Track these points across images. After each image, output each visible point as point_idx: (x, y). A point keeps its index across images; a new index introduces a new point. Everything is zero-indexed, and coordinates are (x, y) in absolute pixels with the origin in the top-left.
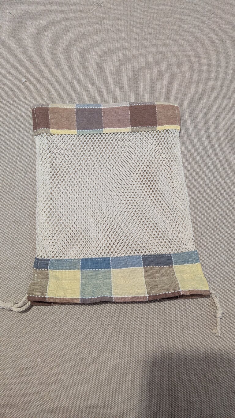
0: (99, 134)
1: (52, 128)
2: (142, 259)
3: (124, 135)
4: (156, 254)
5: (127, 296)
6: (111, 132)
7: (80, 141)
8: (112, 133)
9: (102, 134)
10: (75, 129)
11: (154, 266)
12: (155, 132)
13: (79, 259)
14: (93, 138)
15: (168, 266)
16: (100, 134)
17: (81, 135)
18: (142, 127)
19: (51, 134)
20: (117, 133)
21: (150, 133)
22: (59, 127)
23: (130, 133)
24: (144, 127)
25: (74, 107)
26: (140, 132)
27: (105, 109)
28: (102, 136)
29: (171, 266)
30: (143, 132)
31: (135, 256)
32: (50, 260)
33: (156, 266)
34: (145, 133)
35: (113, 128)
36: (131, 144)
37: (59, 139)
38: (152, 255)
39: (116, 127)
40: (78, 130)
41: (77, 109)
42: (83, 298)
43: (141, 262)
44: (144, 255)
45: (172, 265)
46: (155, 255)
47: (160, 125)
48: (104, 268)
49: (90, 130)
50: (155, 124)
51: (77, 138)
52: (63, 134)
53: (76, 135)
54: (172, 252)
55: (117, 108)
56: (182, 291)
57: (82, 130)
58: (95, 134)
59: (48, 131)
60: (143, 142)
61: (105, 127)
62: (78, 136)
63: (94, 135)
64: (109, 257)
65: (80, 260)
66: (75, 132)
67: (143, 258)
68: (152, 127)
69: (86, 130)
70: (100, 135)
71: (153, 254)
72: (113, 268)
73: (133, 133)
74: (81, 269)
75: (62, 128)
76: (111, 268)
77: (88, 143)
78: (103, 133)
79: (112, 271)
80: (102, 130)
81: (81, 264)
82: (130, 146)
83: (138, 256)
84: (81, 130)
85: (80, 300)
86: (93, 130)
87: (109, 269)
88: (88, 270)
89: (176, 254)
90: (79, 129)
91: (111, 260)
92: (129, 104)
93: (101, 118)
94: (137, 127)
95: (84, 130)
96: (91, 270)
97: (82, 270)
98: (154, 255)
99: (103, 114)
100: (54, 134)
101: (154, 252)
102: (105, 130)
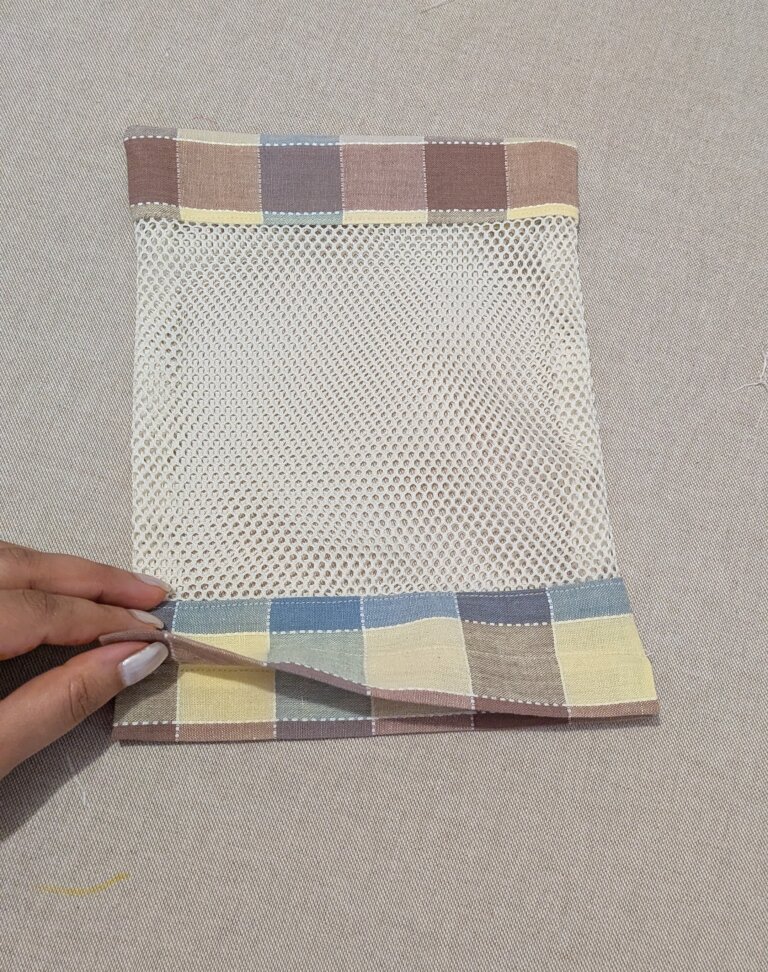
0: (329, 227)
1: (186, 204)
2: (457, 604)
3: (398, 230)
4: (501, 589)
6: (366, 222)
7: (270, 246)
8: (371, 226)
9: (340, 227)
10: (258, 210)
12: (502, 226)
13: (267, 601)
14: (323, 240)
15: (536, 624)
16: (334, 227)
17: (275, 226)
18: (464, 211)
19: (181, 222)
20: (388, 225)
21: (476, 228)
22: (207, 201)
23: (424, 226)
24: (467, 209)
25: (255, 142)
26: (455, 225)
27: (349, 150)
28: (340, 233)
29: (544, 624)
30: (466, 225)
31: (435, 593)
32: (177, 604)
33: (497, 623)
34: (471, 228)
35: (373, 211)
36: (429, 260)
37: (206, 237)
38: (488, 593)
40: (267, 212)
41: (263, 149)
43: (455, 606)
44: (463, 593)
45: (549, 622)
46: (498, 593)
47: (516, 204)
48: (343, 628)
49: (303, 212)
50: (502, 204)
51: (262, 237)
52: (221, 222)
53: (259, 226)
54: (549, 584)
55: (386, 148)
56: (572, 708)
57: (279, 211)
58: (319, 227)
59: (174, 212)
60: (455, 255)
61: (350, 207)
62: (266, 230)
63: (316, 229)
64: (359, 594)
65: (269, 604)
66: (256, 217)
67: (458, 599)
68: (493, 210)
69: (291, 214)
70: (334, 231)
72: (368, 627)
73: (434, 226)
74: (271, 631)
75: (216, 206)
76: (364, 627)
77: (297, 252)
78: (344, 223)
79: (364, 636)
80: (341, 214)
81: (271, 614)
82: (423, 267)
83: (445, 595)
84: (274, 213)
86: (313, 213)
87: (356, 630)
88: (293, 632)
89: (560, 588)
90: (271, 210)
91: (362, 603)
92: (425, 139)
93: (339, 175)
94: (448, 211)
95: (286, 211)
96: (301, 632)
97: (274, 633)
98: (493, 593)
99: (342, 165)
100: (193, 224)
102: (350, 216)
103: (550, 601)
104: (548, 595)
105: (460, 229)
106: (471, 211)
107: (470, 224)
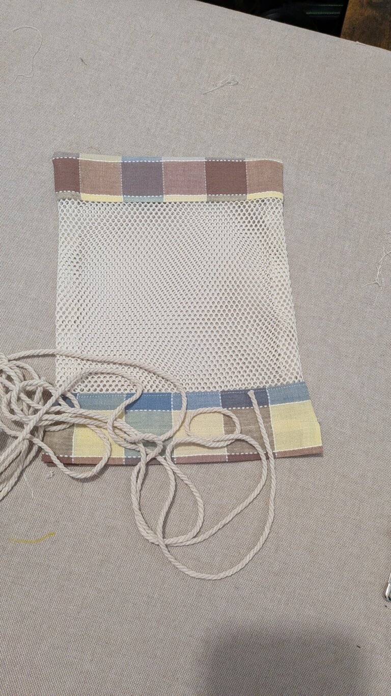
0: (157, 203)
1: (84, 192)
2: (220, 397)
3: (191, 205)
4: (243, 388)
5: (196, 455)
6: (175, 201)
7: (127, 213)
8: (178, 203)
9: (162, 203)
10: (120, 195)
11: (239, 408)
12: (244, 203)
13: (124, 394)
14: (154, 210)
15: (261, 406)
16: (159, 203)
17: (129, 203)
18: (225, 195)
19: (82, 201)
20: (186, 202)
21: (231, 204)
22: (94, 190)
23: (205, 203)
24: (227, 194)
25: (119, 160)
26: (221, 203)
27: (167, 164)
28: (162, 206)
29: (266, 406)
30: (226, 202)
31: (209, 392)
32: (78, 395)
33: (241, 407)
34: (229, 204)
35: (179, 195)
36: (207, 220)
37: (94, 209)
38: (237, 391)
39: (185, 193)
40: (125, 196)
41: (123, 164)
42: (129, 457)
43: (219, 401)
44: (224, 391)
45: (268, 405)
46: (241, 391)
47: (252, 191)
48: (162, 409)
49: (143, 196)
50: (245, 192)
51: (122, 208)
52: (102, 201)
53: (121, 203)
54: (267, 385)
55: (186, 163)
57: (131, 195)
59: (78, 196)
60: (221, 217)
61: (167, 193)
62: (125, 205)
63: (150, 204)
64: (170, 392)
65: (125, 396)
66: (120, 198)
67: (222, 396)
68: (240, 195)
69: (137, 197)
70: (159, 205)
71: (238, 389)
72: (174, 409)
73: (210, 203)
74: (125, 410)
75: (99, 193)
76: (172, 410)
77: (140, 216)
78: (164, 201)
79: (173, 414)
80: (163, 197)
82: (204, 224)
83: (215, 392)
84: (129, 196)
85: (124, 460)
86: (149, 196)
87: (168, 411)
88: (137, 411)
89: (273, 388)
90: (127, 195)
91: (172, 396)
92: (205, 159)
93: (161, 177)
94: (217, 195)
95: (135, 195)
96: (141, 410)
97: (127, 411)
98: (239, 391)
99: (163, 172)
100: (87, 202)
101: (240, 386)
102: (167, 198)
103: (268, 394)
104: (267, 391)
105: (223, 204)
106: (229, 195)
107: (228, 202)
